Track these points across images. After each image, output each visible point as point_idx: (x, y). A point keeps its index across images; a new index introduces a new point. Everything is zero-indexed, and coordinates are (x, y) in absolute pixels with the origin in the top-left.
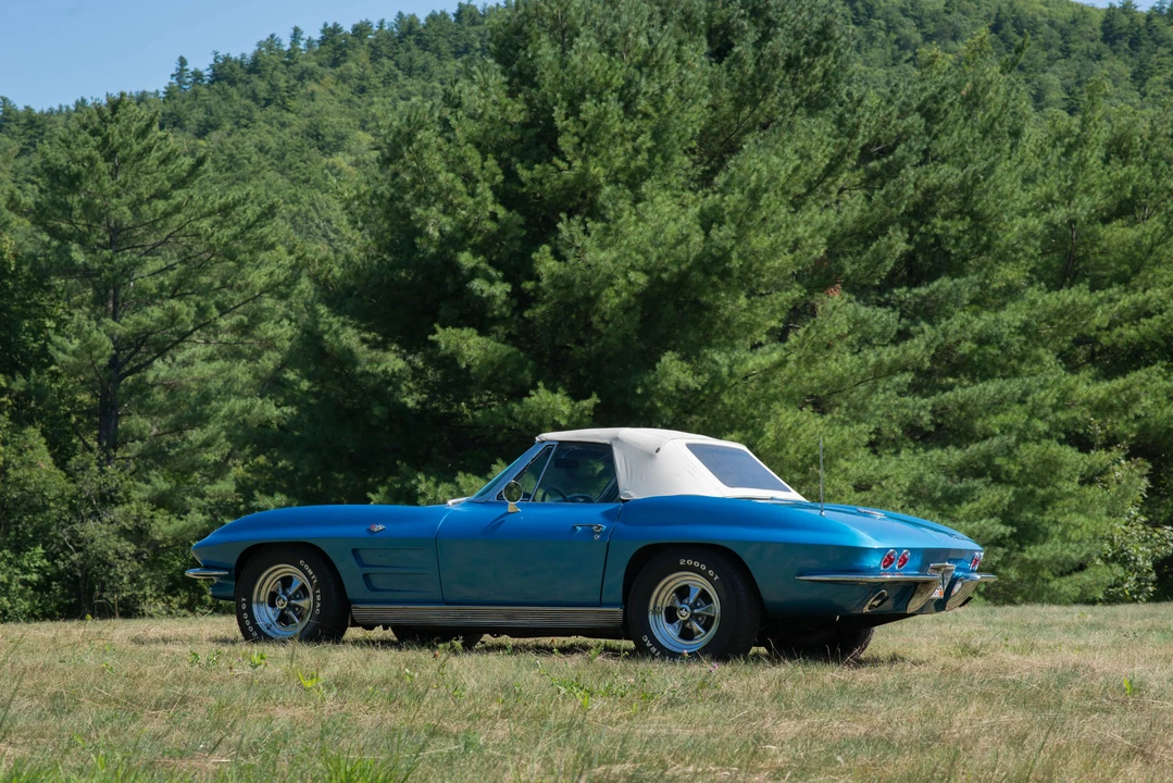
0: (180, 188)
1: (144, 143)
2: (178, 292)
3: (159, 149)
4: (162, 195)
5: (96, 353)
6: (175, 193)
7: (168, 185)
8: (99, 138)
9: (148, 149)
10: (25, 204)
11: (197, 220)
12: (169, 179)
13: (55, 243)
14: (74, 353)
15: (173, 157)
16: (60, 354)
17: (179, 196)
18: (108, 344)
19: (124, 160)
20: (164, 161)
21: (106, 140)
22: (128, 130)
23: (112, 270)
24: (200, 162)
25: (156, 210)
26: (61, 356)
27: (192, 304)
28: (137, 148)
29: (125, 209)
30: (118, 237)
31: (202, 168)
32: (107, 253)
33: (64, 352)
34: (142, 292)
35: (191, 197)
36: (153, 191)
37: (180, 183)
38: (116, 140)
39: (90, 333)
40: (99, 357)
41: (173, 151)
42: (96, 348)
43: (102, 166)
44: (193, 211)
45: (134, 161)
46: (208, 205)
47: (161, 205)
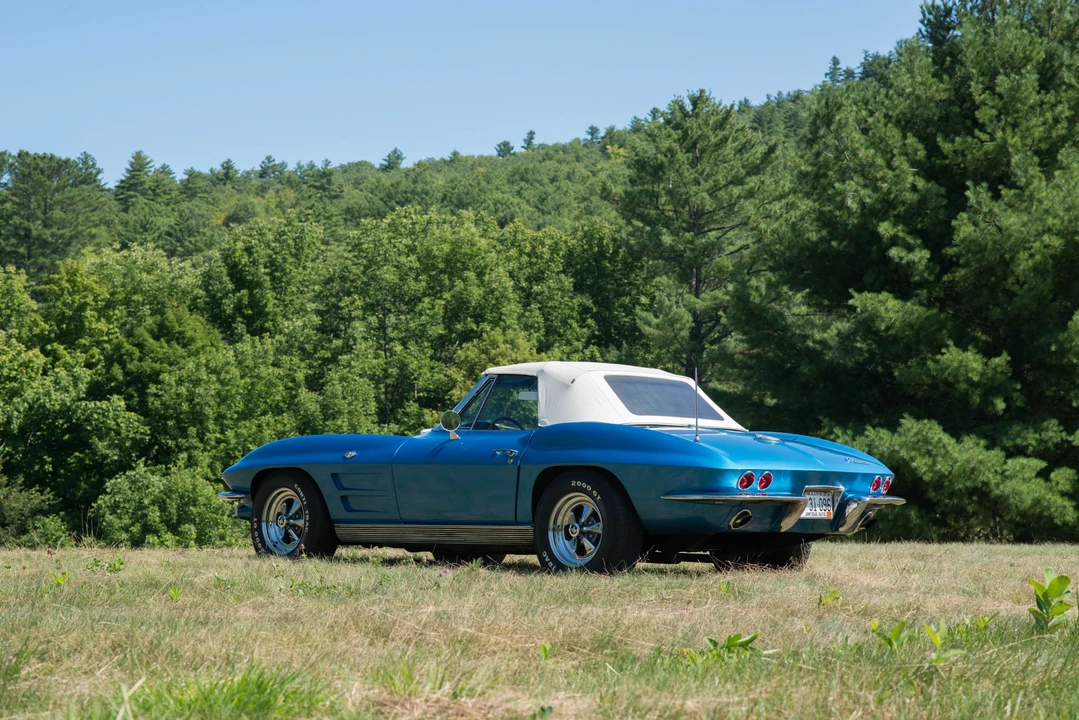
0: (755, 174)
1: (721, 134)
2: (754, 269)
3: (735, 139)
4: (738, 181)
5: (678, 326)
6: (748, 179)
7: (743, 172)
8: (680, 132)
9: (725, 139)
10: (616, 194)
11: (770, 203)
12: (743, 167)
13: (648, 228)
14: (657, 327)
15: (748, 147)
16: (647, 328)
17: (752, 182)
18: (688, 317)
19: (703, 151)
20: (740, 151)
21: (685, 133)
22: (706, 123)
23: (693, 250)
24: (772, 149)
25: (731, 195)
26: (647, 329)
27: (762, 279)
28: (713, 140)
29: (705, 195)
30: (698, 221)
31: (773, 155)
32: (688, 235)
33: (649, 325)
34: (720, 270)
35: (763, 182)
36: (729, 178)
37: (755, 170)
38: (695, 133)
39: (670, 307)
40: (681, 329)
41: (749, 141)
42: (677, 321)
43: (682, 156)
44: (766, 195)
45: (713, 152)
46: (780, 189)
47: (736, 190)
